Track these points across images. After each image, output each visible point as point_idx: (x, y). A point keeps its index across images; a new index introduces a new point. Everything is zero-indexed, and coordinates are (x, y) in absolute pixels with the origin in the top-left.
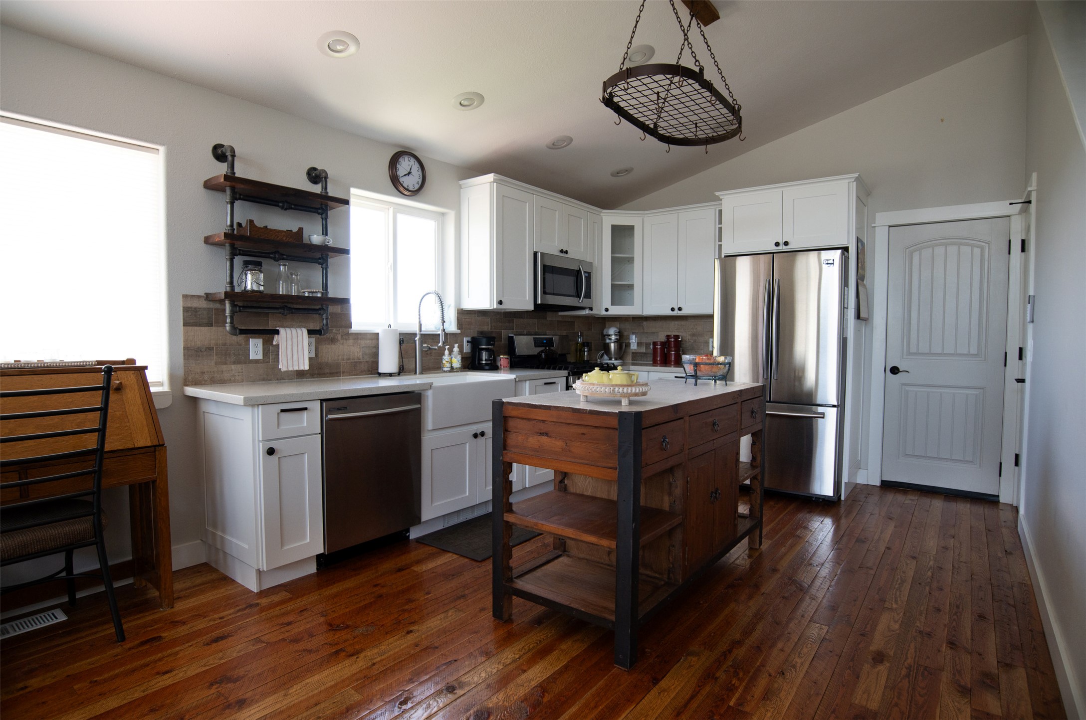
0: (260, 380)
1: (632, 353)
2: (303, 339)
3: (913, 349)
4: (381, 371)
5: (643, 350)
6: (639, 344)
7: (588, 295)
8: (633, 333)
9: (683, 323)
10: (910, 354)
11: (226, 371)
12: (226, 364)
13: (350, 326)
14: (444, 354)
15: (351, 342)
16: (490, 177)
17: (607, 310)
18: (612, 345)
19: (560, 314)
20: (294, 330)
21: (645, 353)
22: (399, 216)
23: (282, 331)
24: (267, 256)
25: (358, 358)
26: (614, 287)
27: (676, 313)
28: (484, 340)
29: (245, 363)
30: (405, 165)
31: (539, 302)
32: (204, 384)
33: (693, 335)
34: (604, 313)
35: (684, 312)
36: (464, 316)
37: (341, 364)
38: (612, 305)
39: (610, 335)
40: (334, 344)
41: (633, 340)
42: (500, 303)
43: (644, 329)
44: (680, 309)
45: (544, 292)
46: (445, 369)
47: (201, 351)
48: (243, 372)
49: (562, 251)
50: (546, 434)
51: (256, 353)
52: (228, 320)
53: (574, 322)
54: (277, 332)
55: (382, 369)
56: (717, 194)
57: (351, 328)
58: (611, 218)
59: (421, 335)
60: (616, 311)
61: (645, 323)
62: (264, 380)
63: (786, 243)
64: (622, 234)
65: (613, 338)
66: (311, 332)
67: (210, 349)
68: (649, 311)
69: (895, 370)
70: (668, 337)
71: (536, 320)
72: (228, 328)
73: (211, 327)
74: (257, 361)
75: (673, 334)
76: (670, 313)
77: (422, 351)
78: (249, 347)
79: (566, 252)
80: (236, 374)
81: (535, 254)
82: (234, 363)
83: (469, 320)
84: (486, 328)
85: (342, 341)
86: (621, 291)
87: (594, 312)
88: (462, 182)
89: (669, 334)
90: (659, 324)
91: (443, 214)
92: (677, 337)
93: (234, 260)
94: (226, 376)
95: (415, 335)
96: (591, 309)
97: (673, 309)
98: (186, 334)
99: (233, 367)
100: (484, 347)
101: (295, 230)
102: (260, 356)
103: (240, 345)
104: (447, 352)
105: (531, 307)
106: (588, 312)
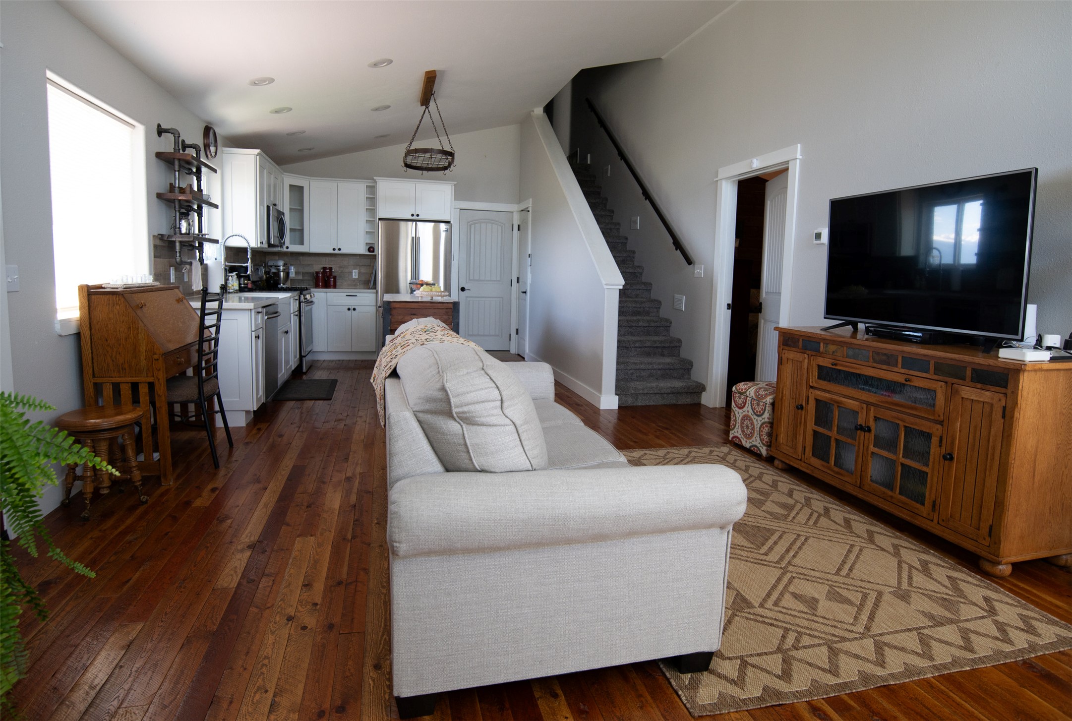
1: (291, 280)
2: (199, 268)
3: (471, 278)
5: (300, 277)
6: (296, 273)
8: (291, 265)
9: (333, 258)
10: (470, 280)
16: (257, 151)
17: (287, 248)
18: (282, 273)
20: (197, 262)
21: (301, 280)
23: (193, 262)
26: (290, 231)
27: (337, 252)
30: (210, 136)
31: (271, 242)
33: (340, 267)
34: (286, 250)
35: (343, 251)
38: (292, 245)
39: (279, 266)
41: (292, 270)
42: (262, 243)
43: (300, 262)
44: (340, 249)
45: (274, 236)
46: (231, 291)
47: (159, 276)
51: (173, 278)
52: (178, 254)
54: (191, 263)
56: (374, 178)
58: (291, 180)
60: (292, 248)
61: (301, 257)
63: (418, 215)
67: (161, 275)
68: (313, 250)
69: (463, 289)
70: (324, 268)
72: (178, 260)
73: (161, 259)
75: (328, 266)
76: (331, 252)
78: (171, 274)
79: (275, 205)
81: (268, 207)
86: (299, 234)
87: (282, 249)
88: (224, 149)
89: (325, 266)
90: (313, 258)
92: (330, 268)
93: (179, 211)
96: (281, 247)
97: (334, 249)
98: (155, 262)
100: (243, 274)
103: (168, 272)
104: (230, 278)
105: (267, 246)
106: (279, 249)
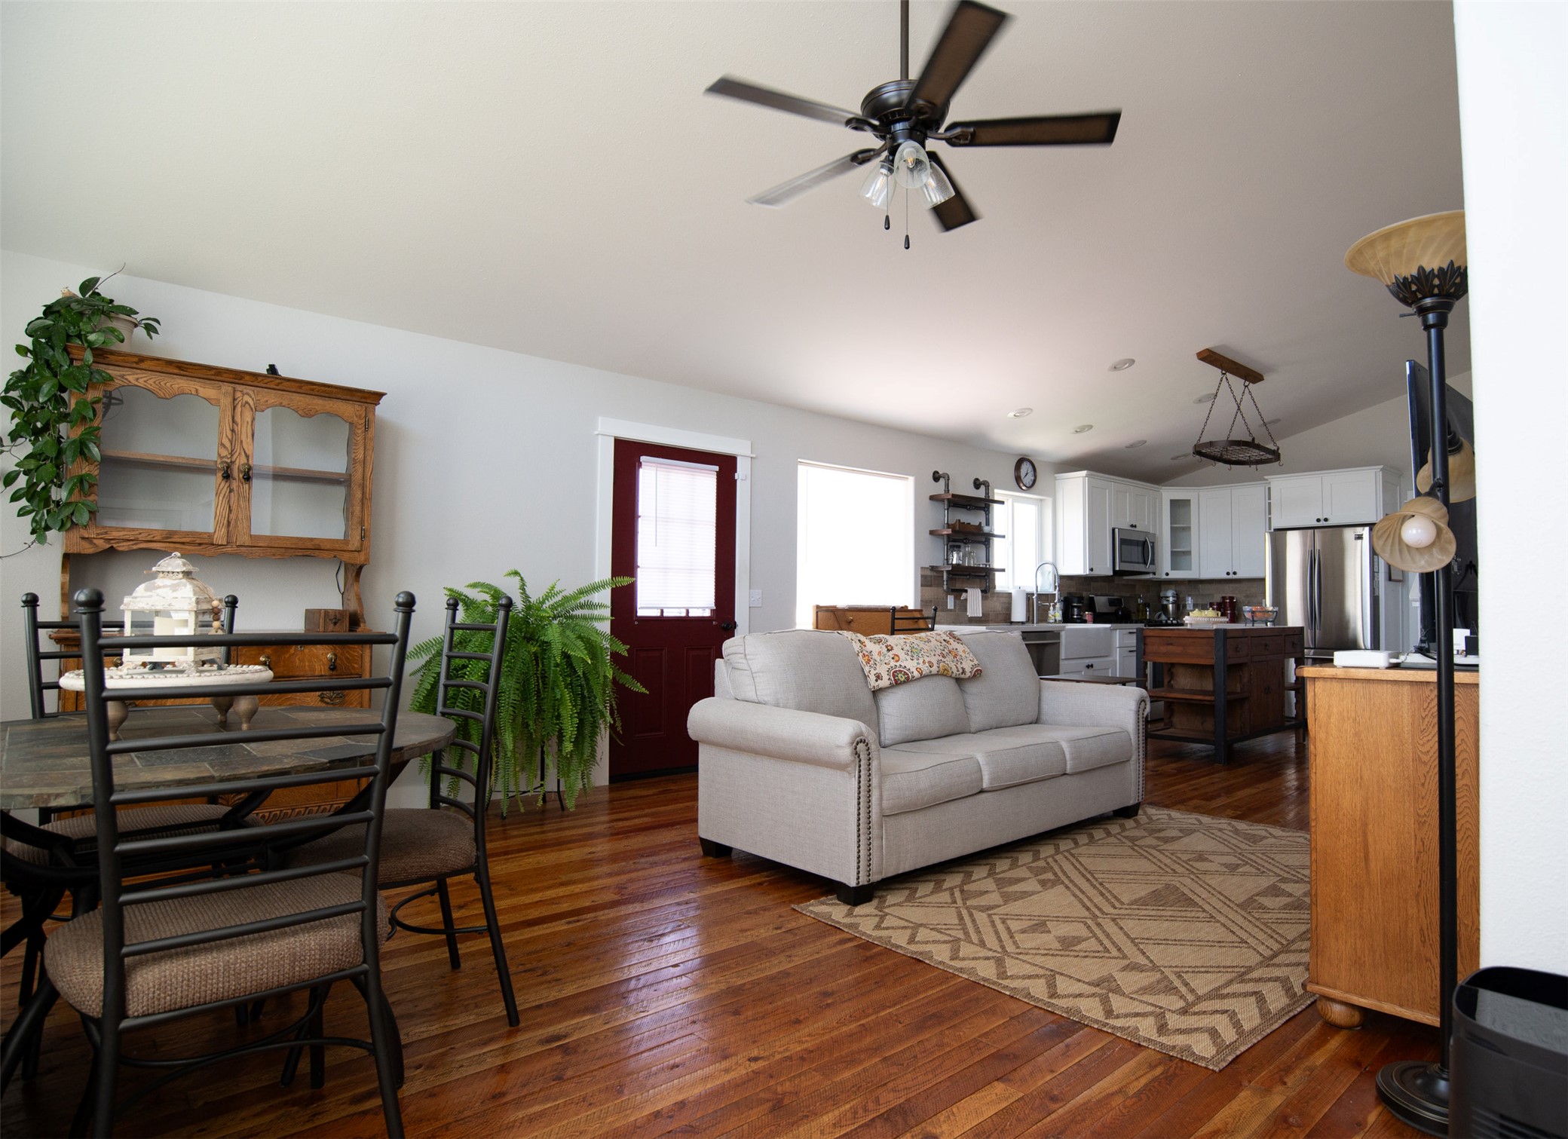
0: (951, 623)
2: (978, 596)
4: (1013, 620)
6: (1195, 605)
7: (1153, 562)
8: (1189, 595)
9: (1237, 585)
13: (995, 588)
14: (1049, 610)
15: (995, 599)
16: (1084, 473)
17: (1167, 574)
18: (1170, 606)
20: (975, 590)
22: (1016, 504)
23: (969, 590)
24: (961, 541)
25: (1001, 611)
26: (1174, 554)
27: (1231, 576)
28: (1076, 600)
29: (946, 611)
30: (1025, 468)
31: (1117, 569)
33: (1247, 597)
34: (1164, 577)
35: (1239, 576)
36: (1060, 580)
38: (1171, 570)
39: (1168, 597)
40: (990, 600)
41: (1189, 602)
42: (1092, 570)
43: (1200, 592)
44: (1235, 573)
45: (1121, 561)
46: (1051, 621)
47: (927, 603)
48: (944, 617)
49: (1132, 526)
50: (1171, 644)
51: (951, 604)
52: (945, 583)
53: (1135, 585)
54: (966, 591)
55: (1014, 619)
56: (1266, 477)
58: (1169, 493)
59: (1038, 594)
60: (1175, 575)
61: (1200, 586)
62: (953, 623)
63: (1326, 519)
64: (1179, 507)
65: (1171, 599)
66: (982, 591)
67: (930, 601)
68: (1206, 575)
70: (1224, 598)
71: (1107, 584)
72: (945, 587)
73: (932, 588)
74: (951, 610)
75: (1228, 595)
76: (1225, 577)
77: (1038, 607)
78: (947, 601)
79: (1135, 526)
80: (941, 618)
81: (1113, 530)
82: (943, 610)
83: (1064, 583)
84: (1073, 590)
86: (1179, 557)
87: (1157, 576)
88: (1056, 475)
89: (1225, 595)
90: (1214, 586)
91: (1041, 500)
92: (1231, 598)
93: (948, 544)
95: (1033, 594)
96: (1154, 574)
97: (1228, 574)
98: (922, 590)
99: (940, 613)
100: (1073, 604)
101: (977, 524)
102: (952, 608)
103: (943, 599)
104: (1051, 608)
105: (1111, 573)
106: (1151, 576)
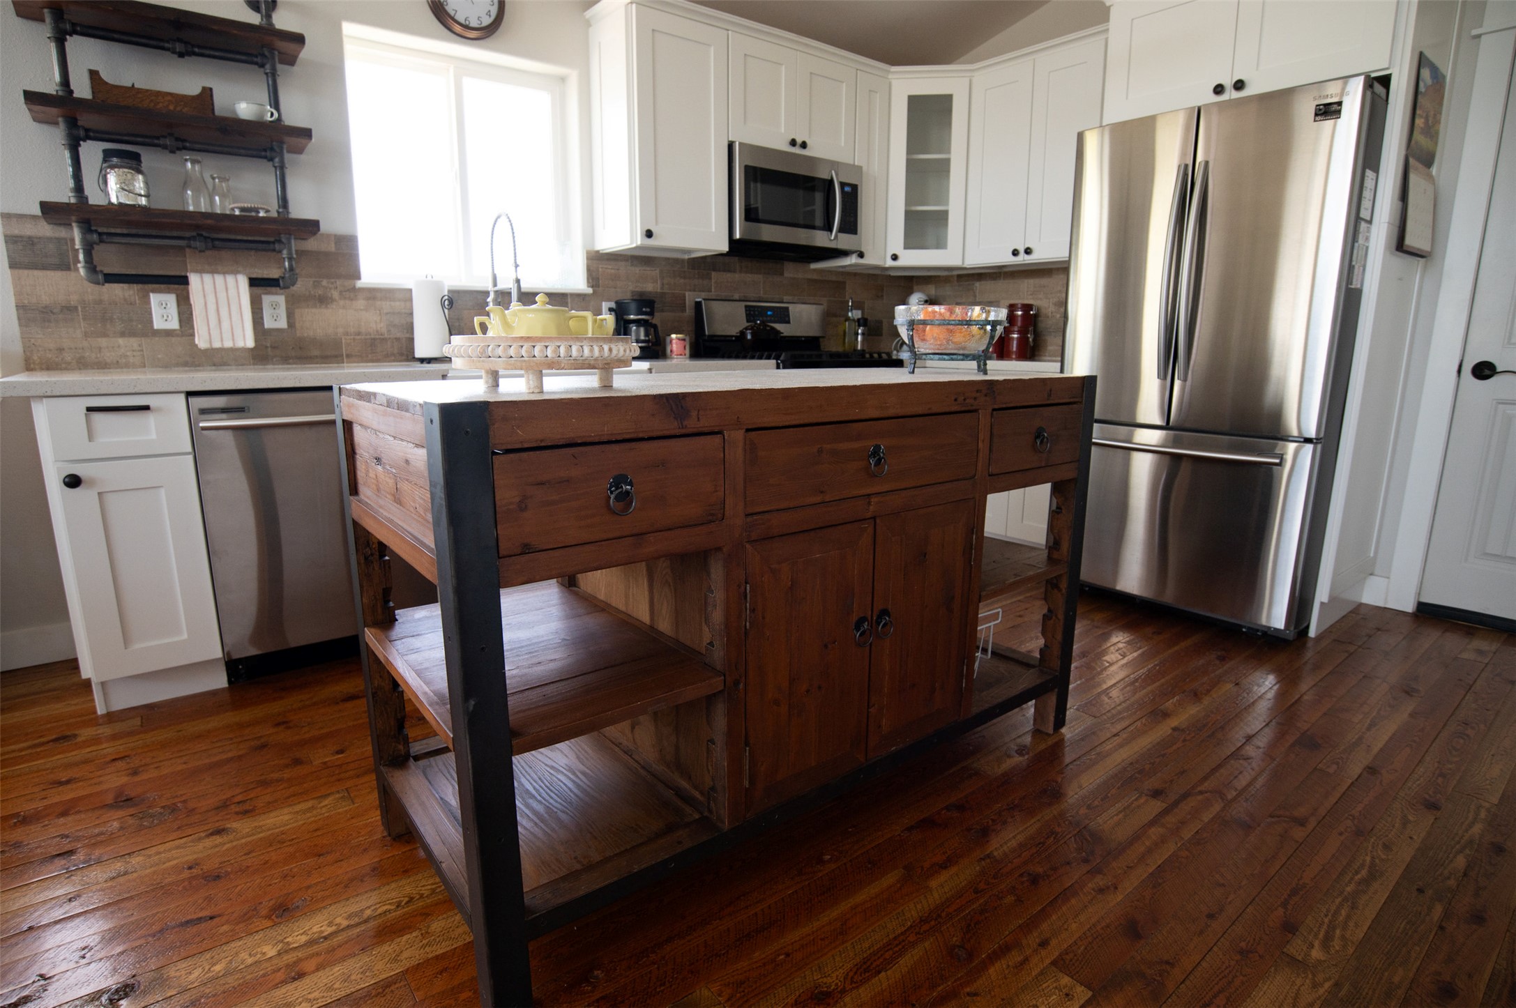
0: (177, 365)
2: (238, 293)
4: (422, 355)
7: (850, 225)
9: (1044, 281)
11: (108, 347)
12: (105, 335)
13: (357, 276)
15: (361, 303)
19: (814, 266)
20: (219, 279)
22: (468, 82)
23: (194, 278)
25: (377, 331)
26: (910, 216)
27: (1023, 259)
29: (144, 335)
31: (738, 236)
32: (66, 369)
33: (1060, 304)
34: (890, 263)
35: (1035, 258)
36: (600, 262)
37: (343, 341)
38: (906, 248)
40: (326, 307)
42: (649, 234)
43: (975, 296)
44: (1028, 251)
45: (749, 219)
47: (53, 313)
48: (142, 351)
49: (793, 143)
51: (165, 317)
52: (81, 257)
53: (844, 283)
57: (359, 278)
58: (914, 82)
59: (496, 292)
60: (915, 259)
61: (977, 284)
62: (186, 364)
63: (1238, 86)
64: (931, 112)
66: (254, 282)
67: (69, 309)
68: (975, 259)
70: (1013, 308)
71: (761, 276)
72: (82, 272)
73: (68, 272)
74: (168, 333)
75: (1019, 302)
76: (1008, 259)
78: (151, 308)
79: (804, 145)
80: (128, 354)
81: (731, 146)
82: (123, 335)
83: (613, 271)
84: (650, 287)
85: (342, 303)
87: (870, 260)
89: (1012, 302)
91: (563, 79)
92: (1027, 308)
93: (80, 149)
94: (108, 356)
95: (487, 293)
96: (861, 255)
97: (1015, 253)
98: (16, 282)
99: (121, 341)
100: (632, 317)
102: (173, 324)
103: (131, 304)
105: (724, 247)
